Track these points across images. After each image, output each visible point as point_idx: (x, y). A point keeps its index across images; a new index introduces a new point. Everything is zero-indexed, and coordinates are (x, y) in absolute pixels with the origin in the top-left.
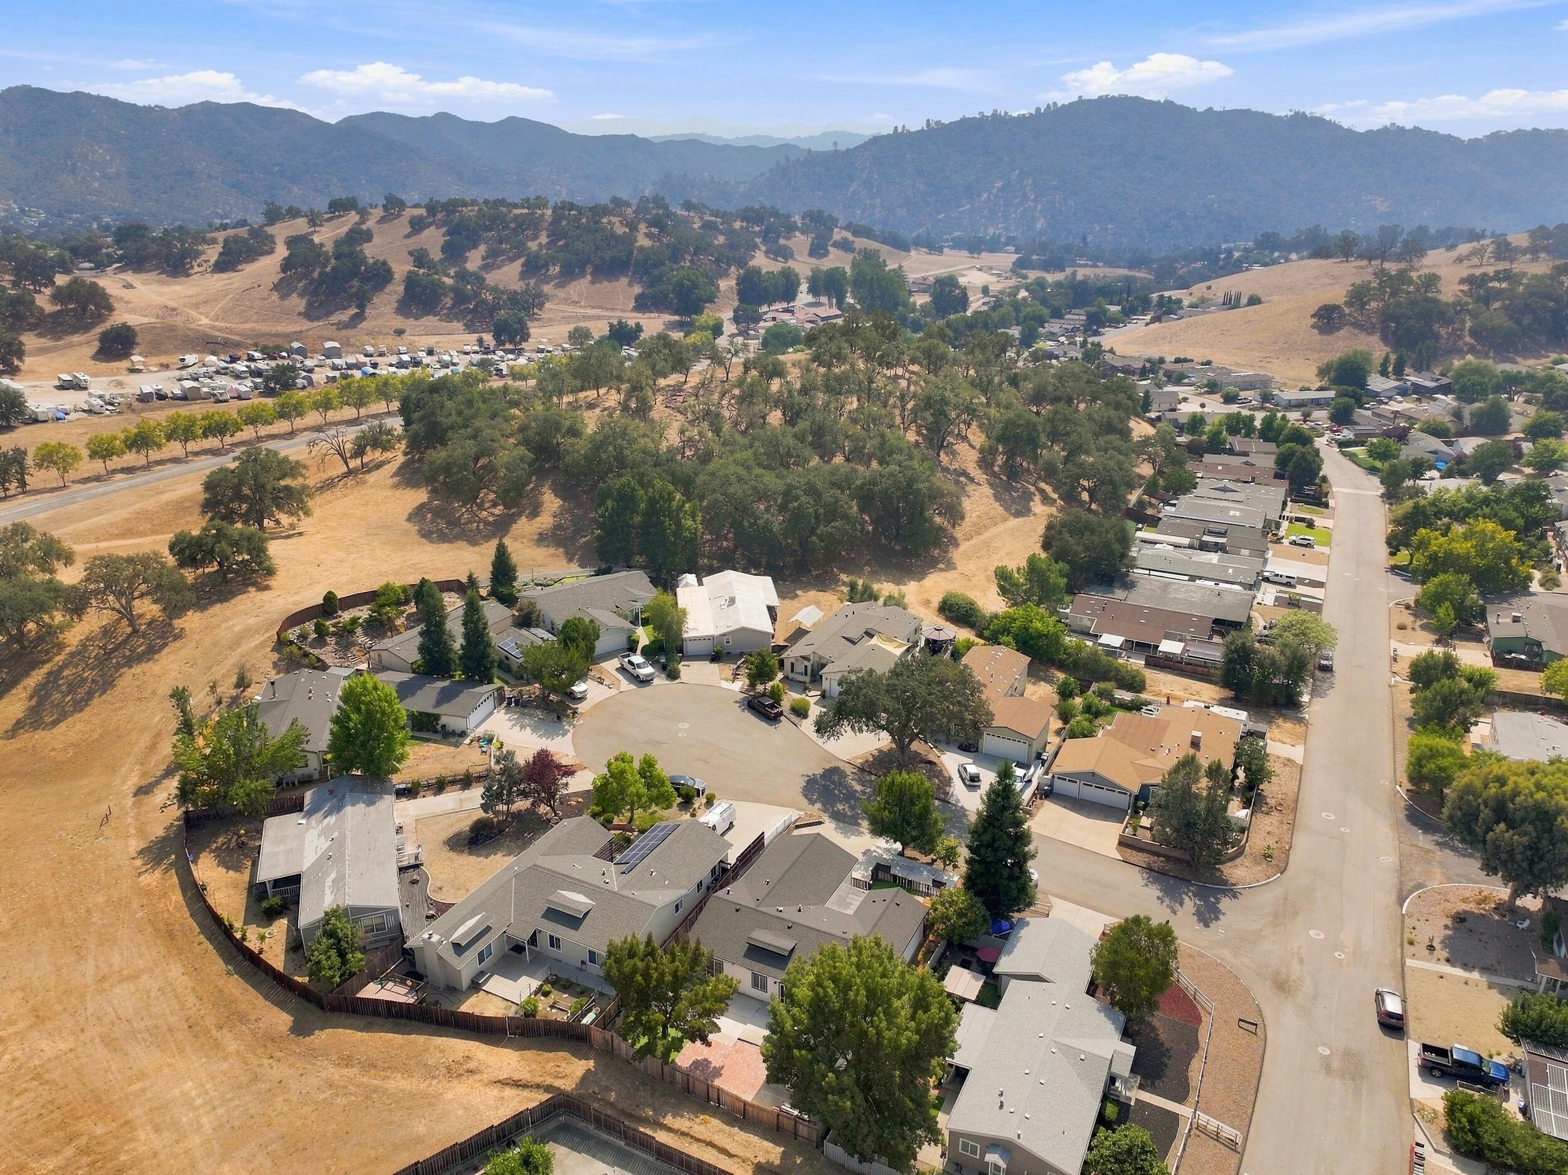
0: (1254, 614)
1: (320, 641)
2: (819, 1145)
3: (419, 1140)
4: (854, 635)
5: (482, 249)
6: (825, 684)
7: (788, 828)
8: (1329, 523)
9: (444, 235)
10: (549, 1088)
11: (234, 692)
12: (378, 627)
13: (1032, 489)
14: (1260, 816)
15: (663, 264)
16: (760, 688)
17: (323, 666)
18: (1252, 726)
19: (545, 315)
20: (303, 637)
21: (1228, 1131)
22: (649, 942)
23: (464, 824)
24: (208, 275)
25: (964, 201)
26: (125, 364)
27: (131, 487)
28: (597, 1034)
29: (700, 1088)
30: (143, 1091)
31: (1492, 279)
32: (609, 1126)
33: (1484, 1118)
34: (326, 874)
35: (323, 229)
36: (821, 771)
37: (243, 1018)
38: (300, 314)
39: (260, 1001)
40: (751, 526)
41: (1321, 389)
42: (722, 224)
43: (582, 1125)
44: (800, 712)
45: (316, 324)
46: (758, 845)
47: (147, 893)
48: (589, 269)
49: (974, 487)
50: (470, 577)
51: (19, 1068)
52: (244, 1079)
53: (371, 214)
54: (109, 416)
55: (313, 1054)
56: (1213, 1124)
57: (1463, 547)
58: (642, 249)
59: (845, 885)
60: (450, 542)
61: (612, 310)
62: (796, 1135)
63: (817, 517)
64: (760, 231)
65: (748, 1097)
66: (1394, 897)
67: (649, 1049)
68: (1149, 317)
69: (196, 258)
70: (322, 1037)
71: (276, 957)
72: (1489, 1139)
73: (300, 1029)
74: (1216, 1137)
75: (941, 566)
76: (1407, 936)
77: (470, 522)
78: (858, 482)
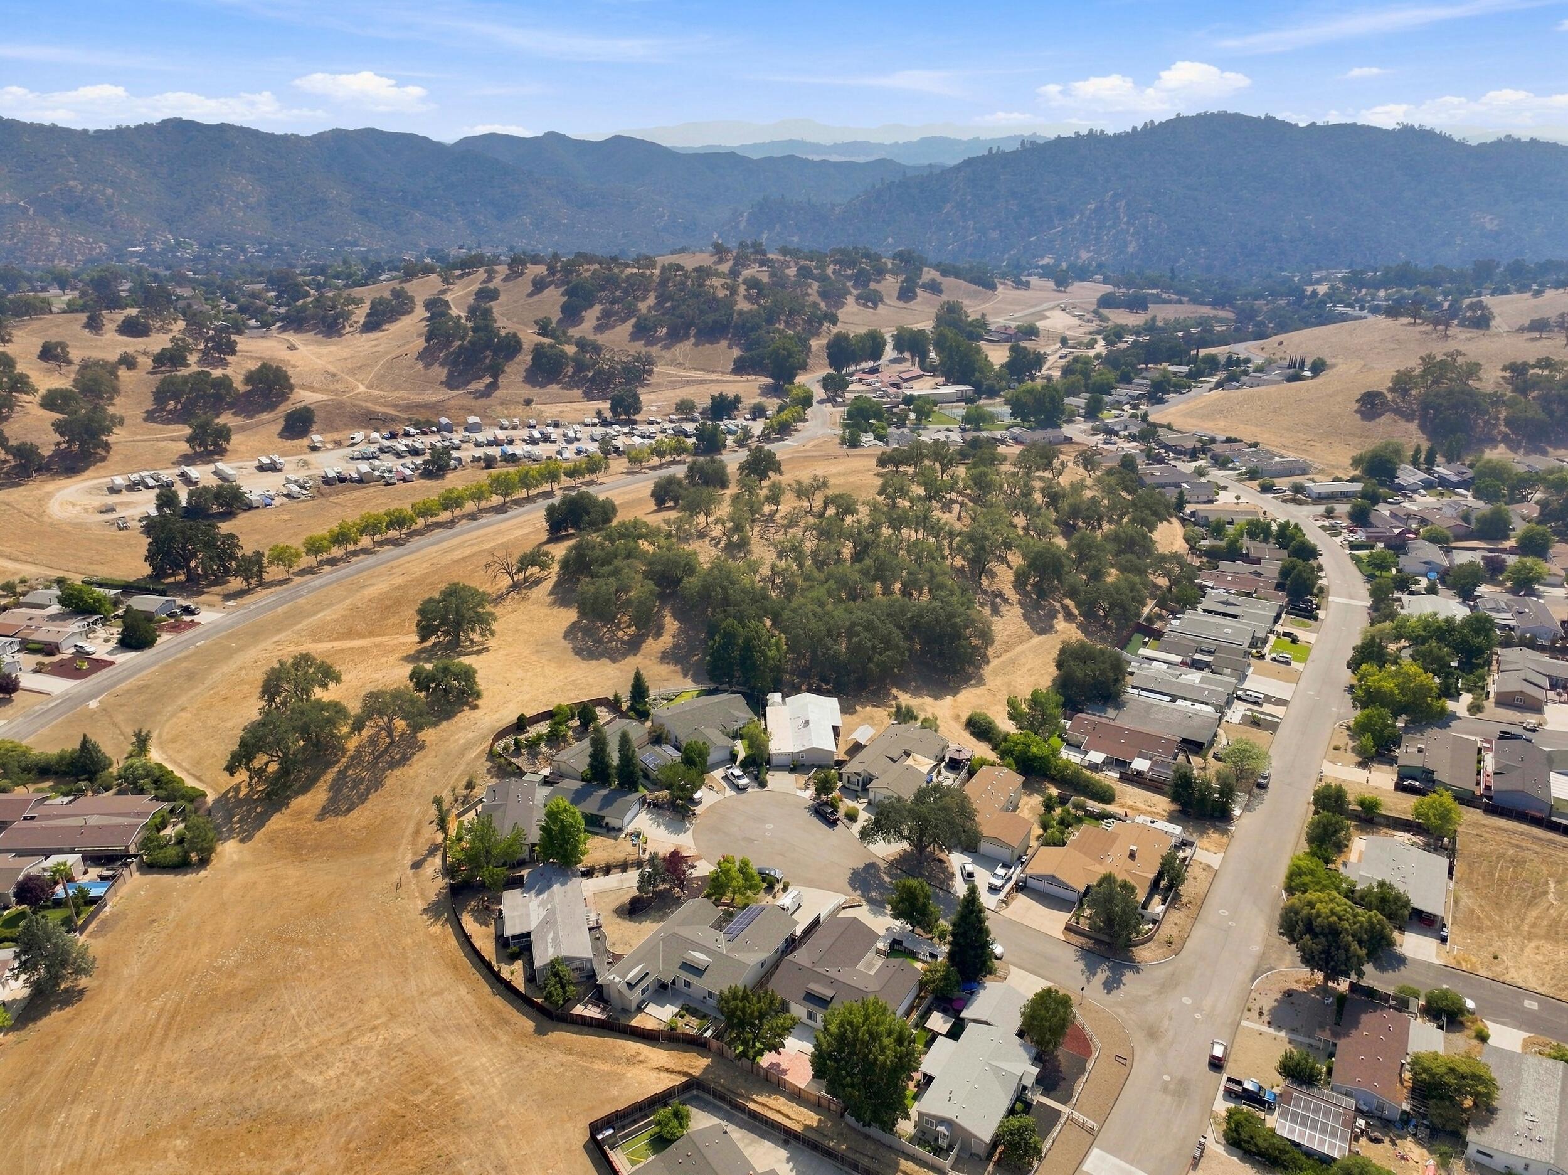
0: (1220, 731)
1: (517, 752)
2: (842, 1116)
3: (614, 1099)
4: (895, 756)
5: (597, 309)
6: (871, 795)
7: (837, 910)
8: (1312, 637)
9: (563, 295)
10: (686, 1074)
11: (465, 792)
12: (555, 739)
13: (1058, 606)
14: (1172, 911)
15: (760, 327)
16: (824, 798)
17: (520, 773)
18: (1187, 837)
19: (654, 380)
20: (506, 749)
21: (1090, 1123)
22: (745, 991)
23: (626, 899)
24: (358, 335)
25: (1056, 222)
26: (305, 442)
27: (337, 580)
28: (714, 1044)
29: (774, 1079)
30: (460, 1061)
31: (1533, 367)
32: (722, 1098)
33: (1244, 1123)
34: (546, 934)
35: (455, 288)
36: (862, 866)
37: (507, 1022)
38: (442, 383)
39: (515, 1013)
40: (824, 655)
41: (1352, 480)
42: (816, 268)
43: (706, 1096)
44: (852, 817)
45: (456, 392)
46: (817, 922)
47: (434, 938)
48: (693, 331)
49: (1007, 607)
50: (616, 696)
51: (390, 1044)
52: (513, 1058)
53: (497, 272)
54: (303, 501)
55: (549, 1046)
56: (1082, 1118)
57: (1389, 685)
58: (741, 313)
59: (870, 955)
60: (598, 659)
61: (713, 372)
62: (829, 1109)
63: (874, 647)
64: (852, 275)
65: (802, 1086)
66: (1250, 976)
67: (744, 1054)
68: (1215, 379)
69: (347, 319)
70: (554, 1036)
71: (519, 983)
72: (1244, 1136)
73: (540, 1031)
74: (1082, 1126)
75: (973, 682)
76: (1249, 1005)
77: (610, 641)
78: (909, 615)
